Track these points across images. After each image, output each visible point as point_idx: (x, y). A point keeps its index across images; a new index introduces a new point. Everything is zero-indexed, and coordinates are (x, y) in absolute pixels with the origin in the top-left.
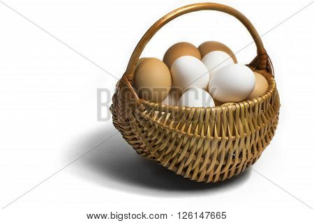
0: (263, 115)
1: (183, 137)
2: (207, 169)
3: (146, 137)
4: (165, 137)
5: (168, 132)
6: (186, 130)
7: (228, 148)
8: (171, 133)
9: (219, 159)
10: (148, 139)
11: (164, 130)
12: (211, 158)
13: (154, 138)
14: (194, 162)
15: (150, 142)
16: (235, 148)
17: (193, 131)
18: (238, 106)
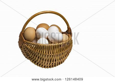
0: (64, 48)
1: (36, 53)
2: (47, 65)
3: (26, 52)
4: (31, 53)
5: (32, 51)
6: (37, 51)
7: (51, 58)
8: (33, 51)
9: (48, 61)
10: (27, 53)
11: (31, 50)
12: (45, 60)
13: (28, 53)
14: (40, 61)
15: (27, 54)
16: (53, 58)
17: (39, 51)
18: (55, 44)
